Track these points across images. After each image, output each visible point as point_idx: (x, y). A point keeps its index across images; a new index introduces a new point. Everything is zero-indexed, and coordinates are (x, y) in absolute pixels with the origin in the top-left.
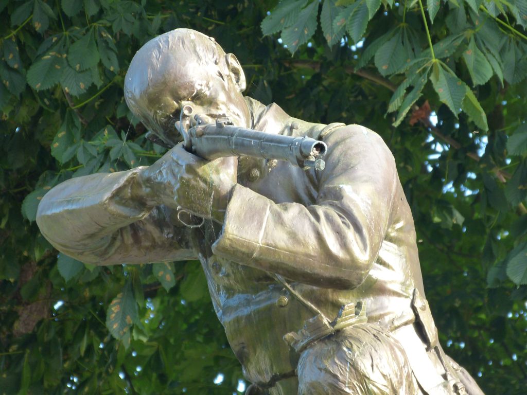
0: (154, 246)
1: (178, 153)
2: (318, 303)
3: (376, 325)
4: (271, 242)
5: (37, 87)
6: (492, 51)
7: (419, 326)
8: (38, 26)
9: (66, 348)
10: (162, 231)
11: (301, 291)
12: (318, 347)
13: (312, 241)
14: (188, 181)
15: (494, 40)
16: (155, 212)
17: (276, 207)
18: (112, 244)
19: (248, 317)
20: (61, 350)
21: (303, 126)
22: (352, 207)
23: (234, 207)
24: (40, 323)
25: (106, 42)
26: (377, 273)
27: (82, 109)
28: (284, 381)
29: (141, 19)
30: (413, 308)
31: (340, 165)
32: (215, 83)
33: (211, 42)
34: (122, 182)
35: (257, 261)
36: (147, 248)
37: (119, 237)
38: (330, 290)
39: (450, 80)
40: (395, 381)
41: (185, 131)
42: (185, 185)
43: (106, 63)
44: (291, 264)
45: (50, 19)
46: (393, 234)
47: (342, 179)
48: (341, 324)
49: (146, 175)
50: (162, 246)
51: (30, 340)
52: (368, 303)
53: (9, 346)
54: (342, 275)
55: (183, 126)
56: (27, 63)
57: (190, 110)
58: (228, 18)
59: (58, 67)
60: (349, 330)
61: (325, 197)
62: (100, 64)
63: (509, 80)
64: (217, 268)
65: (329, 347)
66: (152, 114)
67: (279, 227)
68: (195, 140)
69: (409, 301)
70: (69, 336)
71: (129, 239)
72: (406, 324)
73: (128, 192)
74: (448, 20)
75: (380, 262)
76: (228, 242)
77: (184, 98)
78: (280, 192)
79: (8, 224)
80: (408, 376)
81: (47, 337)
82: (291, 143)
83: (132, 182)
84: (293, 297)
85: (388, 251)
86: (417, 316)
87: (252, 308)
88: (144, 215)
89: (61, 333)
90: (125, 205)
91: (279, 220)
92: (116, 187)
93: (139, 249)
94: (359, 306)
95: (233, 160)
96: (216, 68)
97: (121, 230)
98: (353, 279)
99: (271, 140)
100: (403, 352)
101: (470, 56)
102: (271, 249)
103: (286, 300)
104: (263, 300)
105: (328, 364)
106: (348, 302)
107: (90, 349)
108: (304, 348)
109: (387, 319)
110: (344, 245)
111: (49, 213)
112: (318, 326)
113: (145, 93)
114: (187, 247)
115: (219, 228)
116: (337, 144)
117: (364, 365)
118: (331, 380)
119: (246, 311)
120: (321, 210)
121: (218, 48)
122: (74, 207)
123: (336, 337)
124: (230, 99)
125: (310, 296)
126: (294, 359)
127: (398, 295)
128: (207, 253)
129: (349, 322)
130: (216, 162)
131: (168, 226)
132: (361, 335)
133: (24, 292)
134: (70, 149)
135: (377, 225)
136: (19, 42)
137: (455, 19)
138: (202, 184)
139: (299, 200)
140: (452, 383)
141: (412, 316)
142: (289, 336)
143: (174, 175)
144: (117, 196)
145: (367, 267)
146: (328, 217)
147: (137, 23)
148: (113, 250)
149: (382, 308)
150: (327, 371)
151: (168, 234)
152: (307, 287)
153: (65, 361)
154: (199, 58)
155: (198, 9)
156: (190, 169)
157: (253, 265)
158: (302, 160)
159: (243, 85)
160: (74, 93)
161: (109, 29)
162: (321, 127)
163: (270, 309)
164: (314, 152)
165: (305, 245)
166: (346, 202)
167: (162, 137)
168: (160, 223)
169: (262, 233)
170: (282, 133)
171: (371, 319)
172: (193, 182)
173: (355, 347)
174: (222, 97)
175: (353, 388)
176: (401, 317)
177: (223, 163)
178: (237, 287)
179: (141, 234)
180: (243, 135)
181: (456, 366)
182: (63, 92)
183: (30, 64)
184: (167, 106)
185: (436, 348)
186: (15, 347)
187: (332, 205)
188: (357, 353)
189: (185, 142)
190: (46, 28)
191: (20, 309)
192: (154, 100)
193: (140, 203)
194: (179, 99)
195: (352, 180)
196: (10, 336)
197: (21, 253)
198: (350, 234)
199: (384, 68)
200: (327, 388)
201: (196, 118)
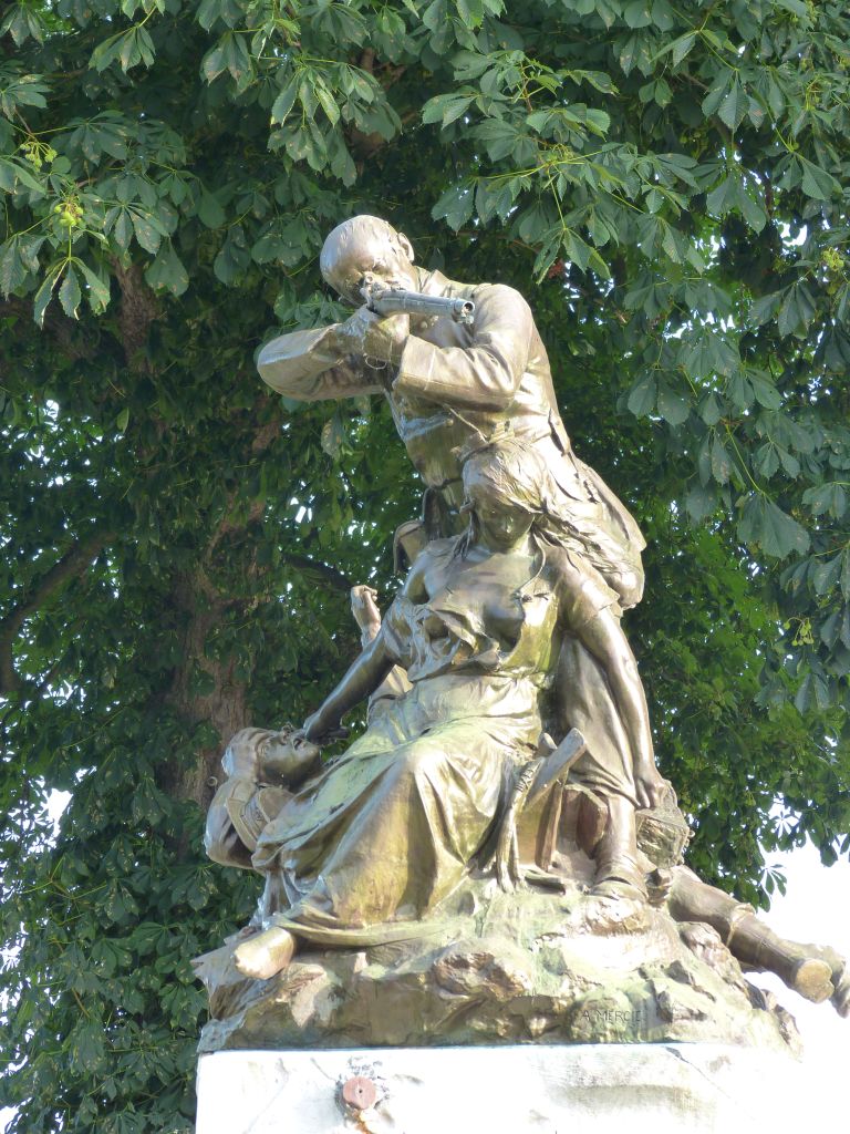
0: (349, 384)
1: (363, 313)
2: (476, 423)
3: (521, 439)
4: (437, 378)
5: (260, 261)
6: (609, 219)
7: (555, 437)
8: (257, 214)
9: (293, 459)
10: (354, 373)
11: (463, 415)
12: (477, 457)
13: (469, 378)
14: (372, 334)
15: (610, 211)
16: (348, 358)
17: (440, 351)
18: (316, 385)
19: (424, 436)
20: (290, 461)
21: (459, 287)
22: (499, 348)
23: (408, 353)
24: (273, 440)
25: (312, 224)
26: (520, 398)
27: (296, 277)
28: (453, 484)
29: (337, 205)
30: (550, 424)
31: (488, 317)
32: (390, 256)
33: (385, 225)
34: (322, 336)
35: (427, 393)
36: (344, 386)
37: (322, 380)
38: (485, 413)
39: (578, 244)
40: (538, 481)
41: (368, 295)
42: (370, 338)
43: (312, 239)
44: (454, 394)
45: (267, 208)
46: (532, 368)
47: (491, 327)
48: (494, 439)
49: (340, 330)
50: (355, 384)
51: (265, 454)
52: (515, 421)
53: (250, 458)
54: (494, 401)
55: (366, 291)
56: (251, 242)
57: (371, 279)
58: (406, 201)
59: (275, 245)
60: (500, 443)
61: (478, 341)
62: (308, 241)
63: (624, 242)
64: (398, 399)
65: (486, 457)
66: (342, 282)
67: (443, 367)
68: (376, 302)
69: (546, 419)
70: (296, 449)
71: (329, 380)
72: (545, 436)
73: (327, 344)
74: (574, 196)
75: (522, 389)
76: (404, 380)
77: (366, 270)
78: (443, 338)
79: (244, 366)
80: (548, 476)
81: (278, 451)
82: (448, 303)
83: (329, 336)
84: (457, 419)
85: (529, 381)
86: (553, 429)
87: (427, 429)
88: (340, 362)
89: (289, 447)
90: (325, 354)
91: (443, 361)
92: (317, 341)
93: (338, 386)
94: (507, 424)
95: (405, 317)
96: (390, 245)
97: (323, 374)
98: (502, 404)
99: (433, 301)
100: (543, 458)
101: (592, 224)
102: (437, 384)
103: (452, 421)
104: (433, 423)
105: (485, 470)
106: (499, 421)
107: (312, 458)
108: (467, 459)
109: (530, 433)
110: (494, 378)
111: (267, 363)
112: (476, 442)
113: (336, 266)
114: (375, 384)
115: (397, 369)
116: (486, 300)
117: (513, 471)
118: (489, 483)
119: (421, 432)
120: (475, 352)
121: (391, 229)
122: (286, 357)
123: (491, 450)
124: (402, 269)
125: (469, 418)
126: (460, 467)
127: (538, 414)
128: (390, 389)
129: (500, 436)
130: (393, 318)
131: (359, 369)
132: (511, 446)
133: (259, 418)
134: (289, 311)
135: (519, 362)
136: (244, 226)
137: (579, 196)
138: (382, 336)
139: (458, 345)
140: (582, 480)
141: (550, 431)
142: (455, 449)
143: (361, 330)
144: (318, 348)
145: (512, 394)
146: (480, 357)
147: (334, 208)
148: (317, 390)
149: (526, 425)
150: (485, 476)
151: (359, 375)
152: (468, 412)
153: (293, 468)
154: (376, 237)
155: (381, 195)
156: (373, 325)
157: (424, 397)
158: (456, 316)
159: (412, 257)
160: (289, 265)
161: (313, 214)
162: (472, 287)
163: (440, 428)
164: (465, 310)
165: (464, 379)
166: (494, 344)
167: (351, 300)
168: (353, 367)
169: (430, 371)
170: (442, 295)
171: (517, 434)
172: (375, 335)
173: (506, 457)
174: (395, 268)
175: (505, 488)
176: (541, 431)
177: (398, 319)
178: (414, 413)
179: (339, 375)
180: (412, 297)
181: (585, 466)
182: (280, 264)
183: (253, 243)
184: (354, 276)
185: (569, 454)
186: (254, 460)
187: (483, 347)
188: (507, 461)
189: (368, 304)
190: (263, 215)
191: (257, 431)
192: (343, 272)
193: (336, 352)
194: (362, 270)
195: (499, 327)
196: (250, 452)
197: (255, 388)
198: (498, 369)
199: (527, 237)
200: (485, 489)
201: (376, 285)
